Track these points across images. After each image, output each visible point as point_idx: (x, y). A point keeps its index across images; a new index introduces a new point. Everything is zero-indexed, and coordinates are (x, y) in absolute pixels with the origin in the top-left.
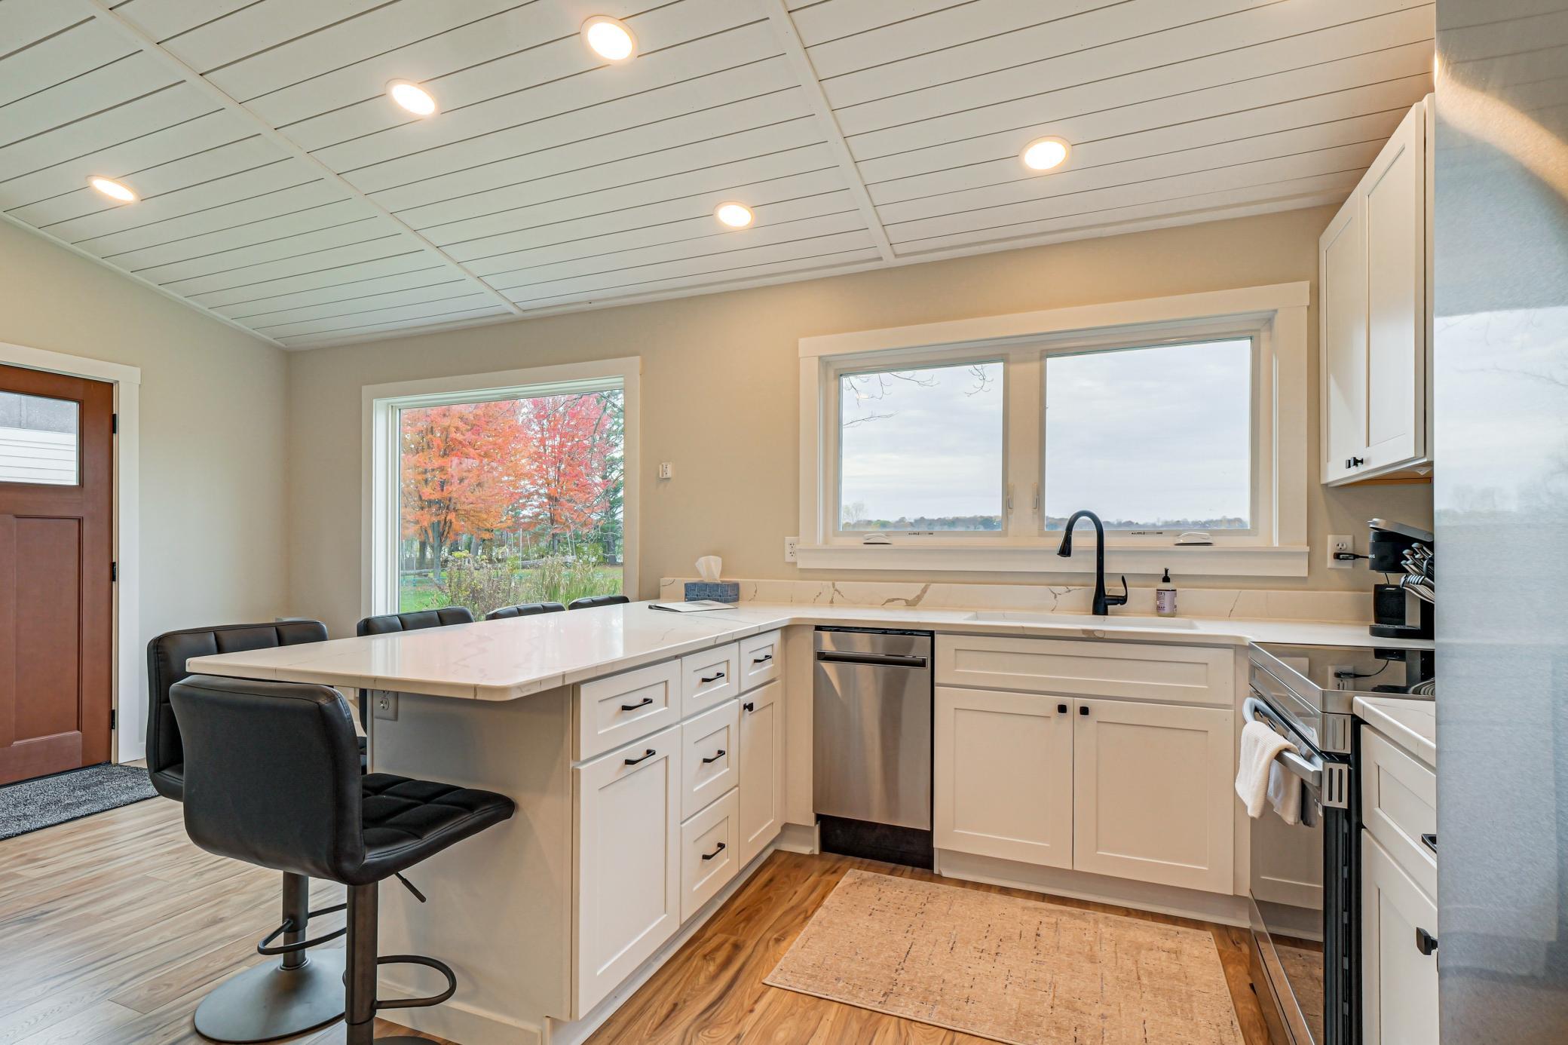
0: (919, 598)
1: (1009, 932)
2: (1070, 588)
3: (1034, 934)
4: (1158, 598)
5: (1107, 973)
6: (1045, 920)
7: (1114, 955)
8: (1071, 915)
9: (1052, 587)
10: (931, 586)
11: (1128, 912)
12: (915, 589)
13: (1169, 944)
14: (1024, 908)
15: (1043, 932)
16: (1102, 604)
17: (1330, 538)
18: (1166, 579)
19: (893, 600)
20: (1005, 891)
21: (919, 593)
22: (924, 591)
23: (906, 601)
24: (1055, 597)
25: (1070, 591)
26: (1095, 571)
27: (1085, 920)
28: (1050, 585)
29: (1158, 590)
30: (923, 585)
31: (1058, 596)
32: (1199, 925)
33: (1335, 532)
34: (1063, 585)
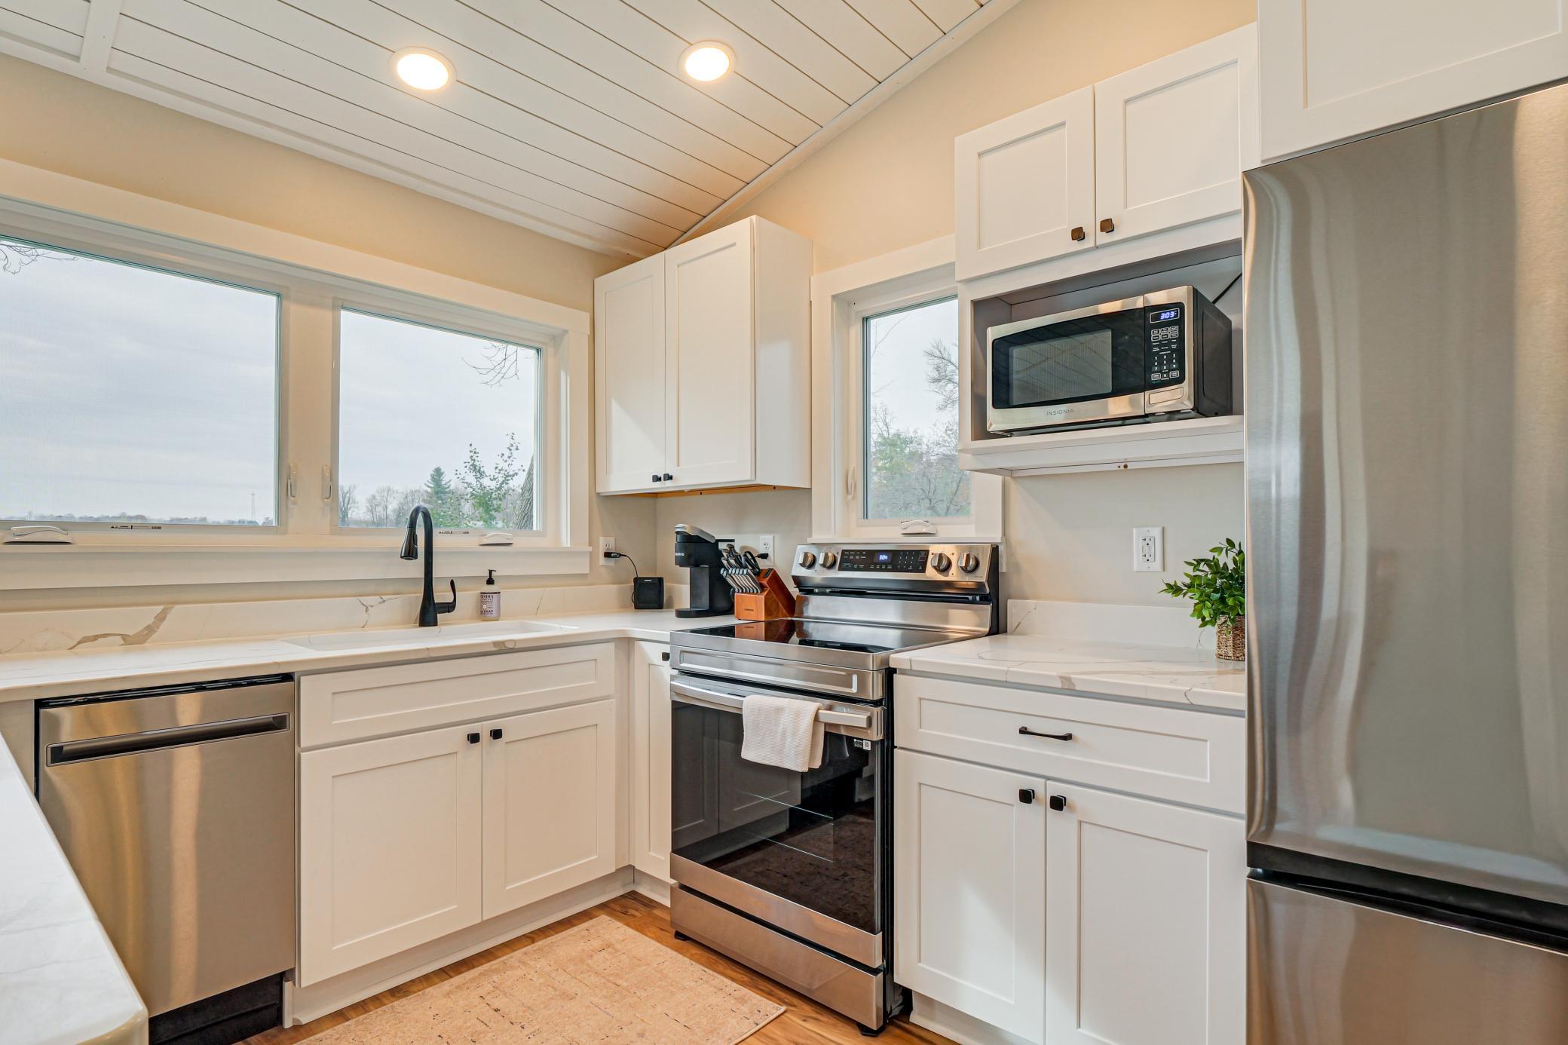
0: (150, 630)
1: (468, 1028)
2: (385, 597)
3: (492, 1012)
4: (482, 602)
5: (595, 1000)
6: (481, 991)
7: (575, 981)
8: (497, 971)
9: (360, 598)
10: (173, 611)
11: (531, 937)
12: (145, 615)
13: (596, 944)
14: (448, 994)
15: (496, 1004)
16: (430, 613)
17: (601, 539)
18: (490, 581)
19: (96, 638)
20: (398, 992)
21: (150, 621)
22: (161, 618)
23: (124, 637)
24: (367, 610)
25: (384, 601)
26: (422, 575)
27: (512, 968)
28: (361, 596)
29: (482, 593)
30: (160, 608)
31: (370, 608)
32: (586, 915)
33: (605, 535)
34: (375, 595)
